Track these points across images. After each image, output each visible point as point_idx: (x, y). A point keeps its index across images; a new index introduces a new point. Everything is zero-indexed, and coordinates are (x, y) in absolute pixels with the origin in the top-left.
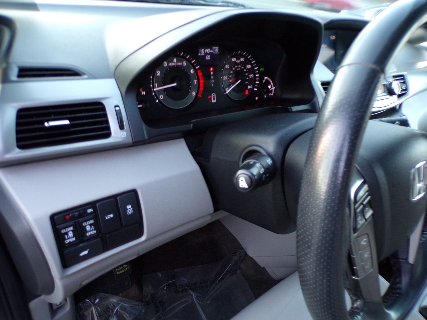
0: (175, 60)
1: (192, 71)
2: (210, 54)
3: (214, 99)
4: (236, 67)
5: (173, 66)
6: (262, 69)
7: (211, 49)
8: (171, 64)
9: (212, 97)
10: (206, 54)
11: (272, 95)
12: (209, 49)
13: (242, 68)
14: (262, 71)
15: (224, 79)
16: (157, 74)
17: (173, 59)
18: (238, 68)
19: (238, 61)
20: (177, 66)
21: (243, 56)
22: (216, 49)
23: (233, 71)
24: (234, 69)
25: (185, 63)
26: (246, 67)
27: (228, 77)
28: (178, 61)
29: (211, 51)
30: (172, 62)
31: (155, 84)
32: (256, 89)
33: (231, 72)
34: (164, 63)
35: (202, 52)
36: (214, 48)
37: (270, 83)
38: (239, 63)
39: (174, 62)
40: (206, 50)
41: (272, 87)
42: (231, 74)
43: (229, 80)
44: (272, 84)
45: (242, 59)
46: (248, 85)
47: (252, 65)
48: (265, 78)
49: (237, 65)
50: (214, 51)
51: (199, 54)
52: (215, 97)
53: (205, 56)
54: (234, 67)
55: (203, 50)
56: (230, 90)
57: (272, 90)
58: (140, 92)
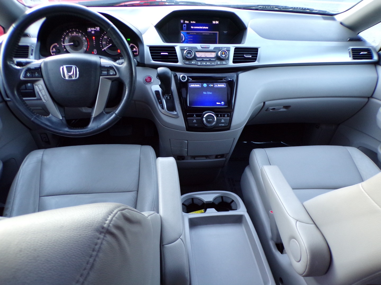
0: (75, 33)
1: (84, 38)
2: (94, 31)
3: (95, 52)
5: (74, 36)
7: (95, 28)
8: (73, 35)
10: (92, 31)
11: (137, 54)
12: (93, 29)
14: (129, 40)
15: (103, 43)
16: (66, 38)
20: (76, 36)
22: (98, 29)
23: (109, 39)
24: (110, 38)
25: (80, 34)
27: (106, 42)
28: (76, 33)
29: (95, 29)
30: (73, 33)
31: (65, 42)
34: (69, 34)
35: (89, 30)
36: (96, 28)
37: (135, 47)
41: (136, 49)
42: (108, 41)
44: (136, 48)
48: (131, 44)
50: (97, 29)
51: (88, 31)
52: (96, 51)
53: (91, 32)
55: (90, 29)
56: (105, 48)
57: (136, 51)
58: (56, 46)
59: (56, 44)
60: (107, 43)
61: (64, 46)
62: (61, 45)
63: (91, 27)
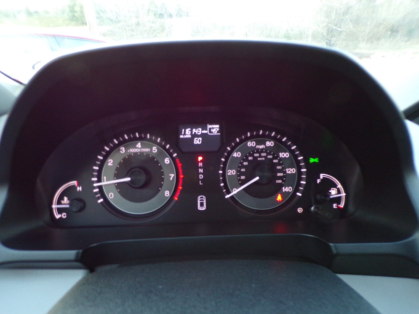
0: (139, 145)
1: (167, 161)
2: (202, 135)
3: (202, 204)
4: (256, 155)
5: (136, 154)
6: (312, 160)
8: (132, 150)
9: (199, 202)
10: (194, 136)
11: (342, 205)
12: (200, 129)
13: (270, 157)
14: (314, 163)
15: (229, 174)
16: (108, 163)
17: (137, 143)
18: (260, 156)
19: (261, 147)
20: (142, 153)
21: (270, 138)
22: (215, 129)
23: (249, 161)
24: (250, 158)
25: (155, 149)
26: (278, 156)
27: (238, 171)
28: (143, 146)
29: (204, 132)
30: (134, 147)
31: (104, 176)
32: (299, 194)
33: (245, 163)
34: (121, 149)
35: (187, 133)
36: (209, 126)
37: (335, 186)
38: (262, 149)
39: (138, 148)
40: (194, 130)
41: (339, 192)
42: (243, 167)
43: (239, 176)
44: (340, 186)
45: (269, 144)
46: (281, 186)
47: (292, 152)
48: (322, 176)
49: (256, 153)
50: (210, 132)
51: (181, 136)
52: (205, 202)
53: (192, 139)
54: (252, 155)
55: (188, 131)
56: (235, 192)
57: (340, 197)
58: (74, 187)
59: (74, 183)
60: (240, 173)
61: (100, 187)
62: (89, 186)
63: (194, 124)
